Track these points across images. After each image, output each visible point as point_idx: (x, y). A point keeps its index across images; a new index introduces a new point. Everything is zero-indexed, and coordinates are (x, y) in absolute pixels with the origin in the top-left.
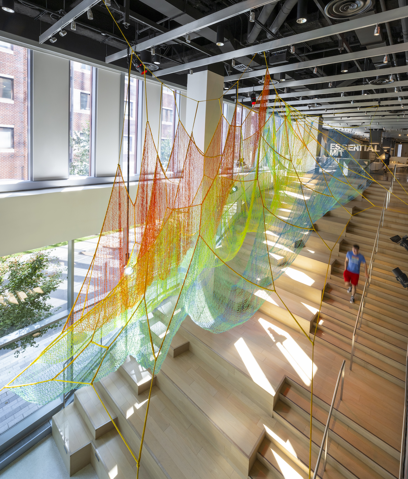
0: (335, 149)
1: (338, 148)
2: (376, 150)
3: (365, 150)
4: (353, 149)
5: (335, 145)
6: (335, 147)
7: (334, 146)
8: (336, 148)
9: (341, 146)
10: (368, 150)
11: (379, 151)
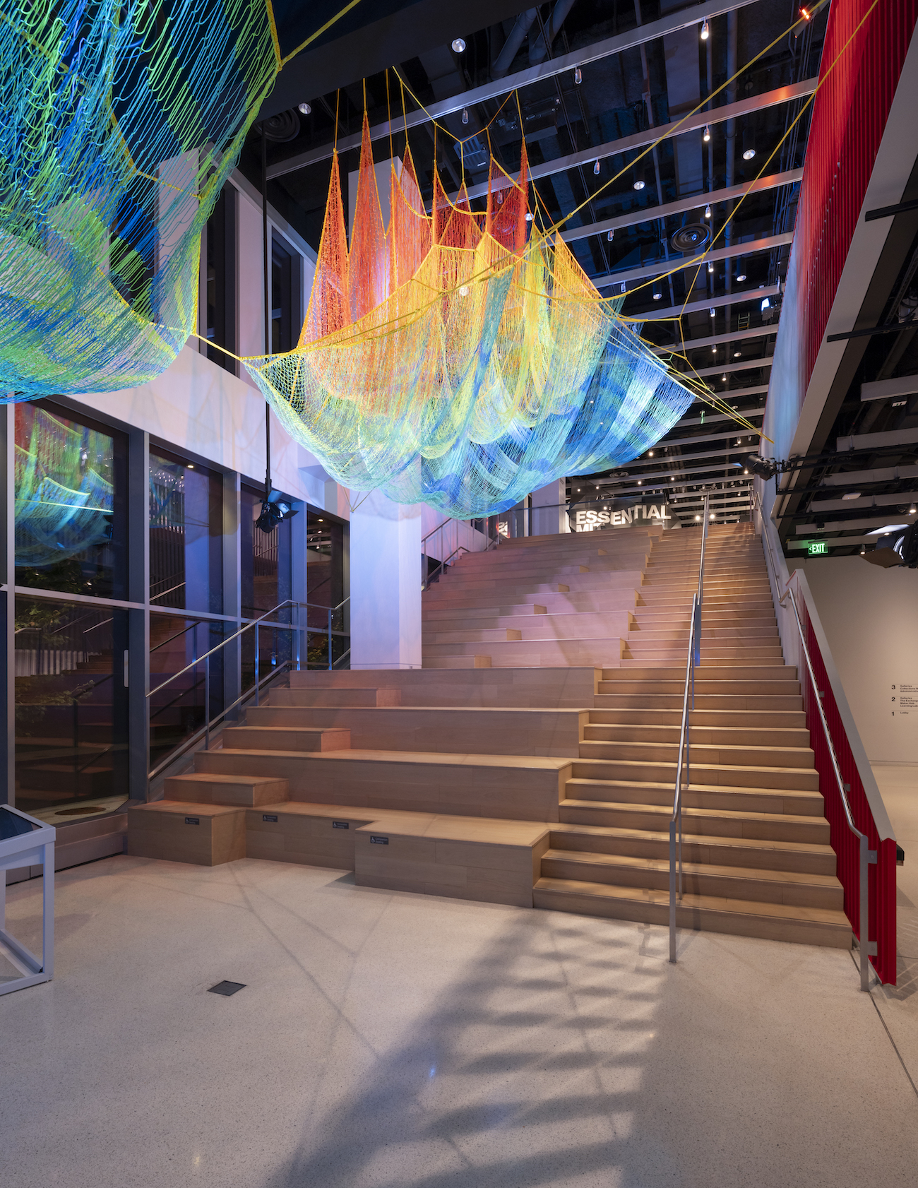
0: (587, 523)
1: (591, 519)
2: (664, 516)
3: (644, 516)
4: (621, 520)
5: (585, 515)
6: (586, 518)
7: (584, 517)
8: (588, 520)
9: (597, 516)
10: (649, 517)
11: (669, 517)
